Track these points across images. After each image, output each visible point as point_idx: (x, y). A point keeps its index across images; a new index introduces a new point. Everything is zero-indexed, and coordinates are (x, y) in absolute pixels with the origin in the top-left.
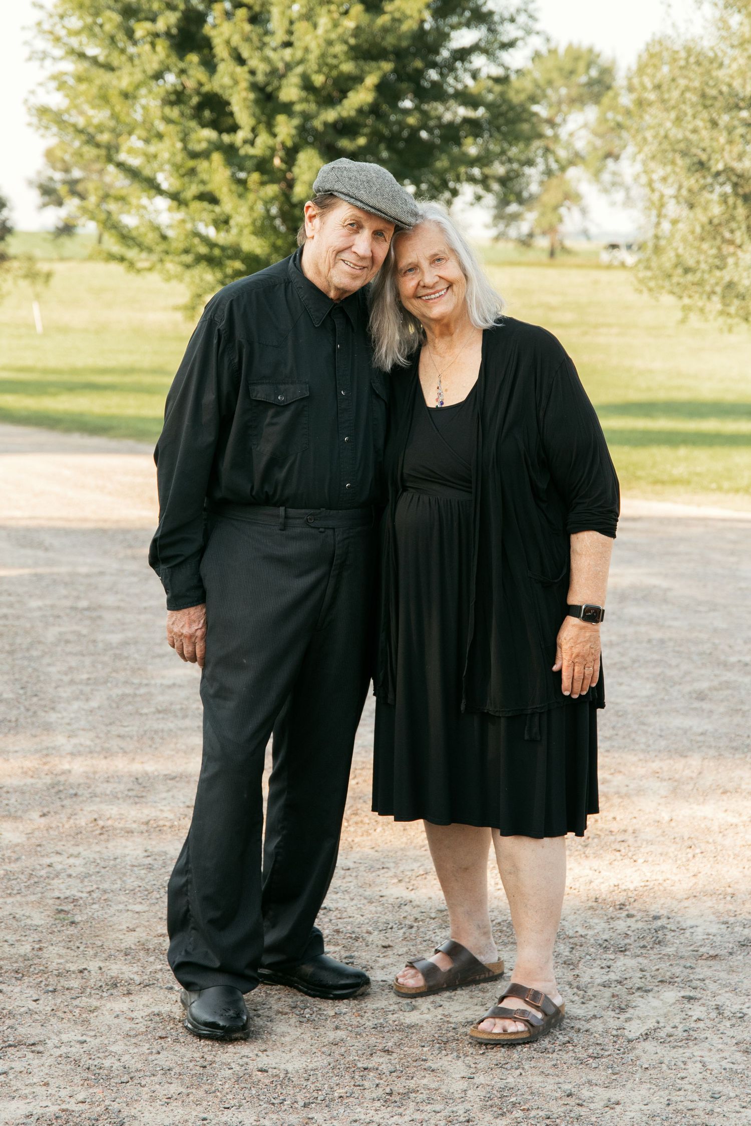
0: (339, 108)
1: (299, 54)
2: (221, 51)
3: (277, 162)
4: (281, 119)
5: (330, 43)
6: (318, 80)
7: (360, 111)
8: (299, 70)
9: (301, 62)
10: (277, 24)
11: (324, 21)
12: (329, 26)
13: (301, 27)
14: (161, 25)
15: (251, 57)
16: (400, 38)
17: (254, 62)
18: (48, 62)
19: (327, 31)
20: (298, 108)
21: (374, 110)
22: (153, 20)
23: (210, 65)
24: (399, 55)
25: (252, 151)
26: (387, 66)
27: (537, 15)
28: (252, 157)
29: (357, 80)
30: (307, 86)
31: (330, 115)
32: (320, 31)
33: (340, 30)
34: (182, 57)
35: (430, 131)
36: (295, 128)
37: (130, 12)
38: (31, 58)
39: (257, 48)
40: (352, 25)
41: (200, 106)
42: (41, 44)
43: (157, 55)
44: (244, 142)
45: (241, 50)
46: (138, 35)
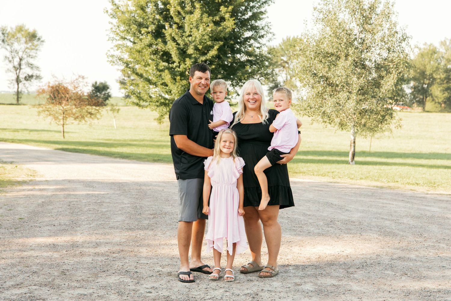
0: (206, 56)
1: (194, 39)
2: (168, 38)
3: (187, 73)
4: (187, 59)
5: (203, 35)
6: (200, 47)
7: (213, 57)
8: (194, 44)
9: (194, 41)
10: (187, 29)
11: (201, 28)
12: (203, 30)
13: (194, 30)
14: (150, 29)
15: (178, 40)
16: (225, 34)
17: (179, 42)
18: (114, 41)
19: (202, 32)
20: (193, 56)
21: (218, 57)
22: (147, 28)
23: (165, 43)
24: (225, 39)
25: (179, 70)
26: (221, 43)
27: (271, 27)
28: (179, 71)
29: (212, 47)
30: (196, 49)
31: (203, 58)
32: (200, 32)
33: (206, 31)
34: (156, 40)
35: (236, 63)
36: (192, 62)
37: (140, 25)
38: (109, 40)
39: (181, 37)
40: (210, 30)
41: (163, 55)
42: (112, 35)
43: (148, 39)
44: (176, 67)
45: (175, 37)
46: (142, 32)
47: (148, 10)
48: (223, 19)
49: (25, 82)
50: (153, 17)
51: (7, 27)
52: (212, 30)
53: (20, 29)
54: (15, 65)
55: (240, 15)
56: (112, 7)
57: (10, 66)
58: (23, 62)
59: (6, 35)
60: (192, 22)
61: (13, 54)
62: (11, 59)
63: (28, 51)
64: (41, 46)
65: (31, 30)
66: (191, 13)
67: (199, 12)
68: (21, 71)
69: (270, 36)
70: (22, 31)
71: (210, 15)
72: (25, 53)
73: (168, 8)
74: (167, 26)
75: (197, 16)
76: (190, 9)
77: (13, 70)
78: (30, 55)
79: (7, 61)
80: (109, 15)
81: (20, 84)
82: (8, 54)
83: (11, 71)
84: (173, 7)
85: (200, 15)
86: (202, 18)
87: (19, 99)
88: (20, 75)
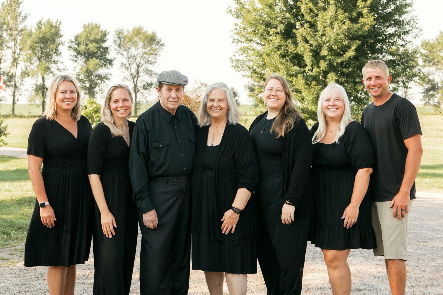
0: (342, 58)
1: (328, 39)
2: (299, 39)
3: (321, 77)
4: (321, 62)
5: (338, 35)
6: (335, 47)
7: (350, 58)
8: (327, 44)
9: (328, 42)
10: (320, 27)
11: (336, 26)
12: (338, 29)
13: (328, 29)
14: (279, 30)
15: (311, 40)
16: (364, 32)
17: (312, 42)
18: (239, 43)
20: (328, 58)
21: (356, 58)
22: (276, 28)
23: (296, 44)
24: (363, 38)
25: (311, 74)
26: (359, 42)
27: (417, 21)
29: (349, 47)
30: (330, 49)
31: (339, 61)
32: (335, 30)
33: (342, 30)
34: (286, 41)
36: (327, 65)
37: (268, 25)
38: (233, 42)
39: (313, 37)
40: (346, 28)
41: (294, 58)
42: (236, 37)
43: (277, 40)
44: (309, 70)
45: (306, 38)
46: (271, 33)
47: (277, 9)
48: (360, 15)
49: (143, 91)
50: (283, 15)
51: (124, 29)
52: (348, 29)
53: (138, 32)
54: (132, 72)
55: (380, 8)
56: (237, 6)
57: (128, 73)
58: (141, 69)
59: (122, 39)
60: (325, 19)
61: (130, 60)
62: (127, 66)
63: (147, 56)
64: (160, 50)
65: (150, 32)
66: (325, 9)
67: (334, 8)
68: (139, 78)
69: (416, 31)
70: (140, 34)
71: (345, 12)
72: (142, 59)
73: (298, 5)
74: (298, 24)
75: (332, 13)
76: (323, 5)
77: (130, 78)
78: (148, 61)
79: (124, 68)
80: (233, 15)
81: (138, 94)
82: (125, 61)
83: (128, 79)
84: (304, 3)
85: (335, 11)
86: (337, 15)
87: (138, 111)
88: (138, 83)
